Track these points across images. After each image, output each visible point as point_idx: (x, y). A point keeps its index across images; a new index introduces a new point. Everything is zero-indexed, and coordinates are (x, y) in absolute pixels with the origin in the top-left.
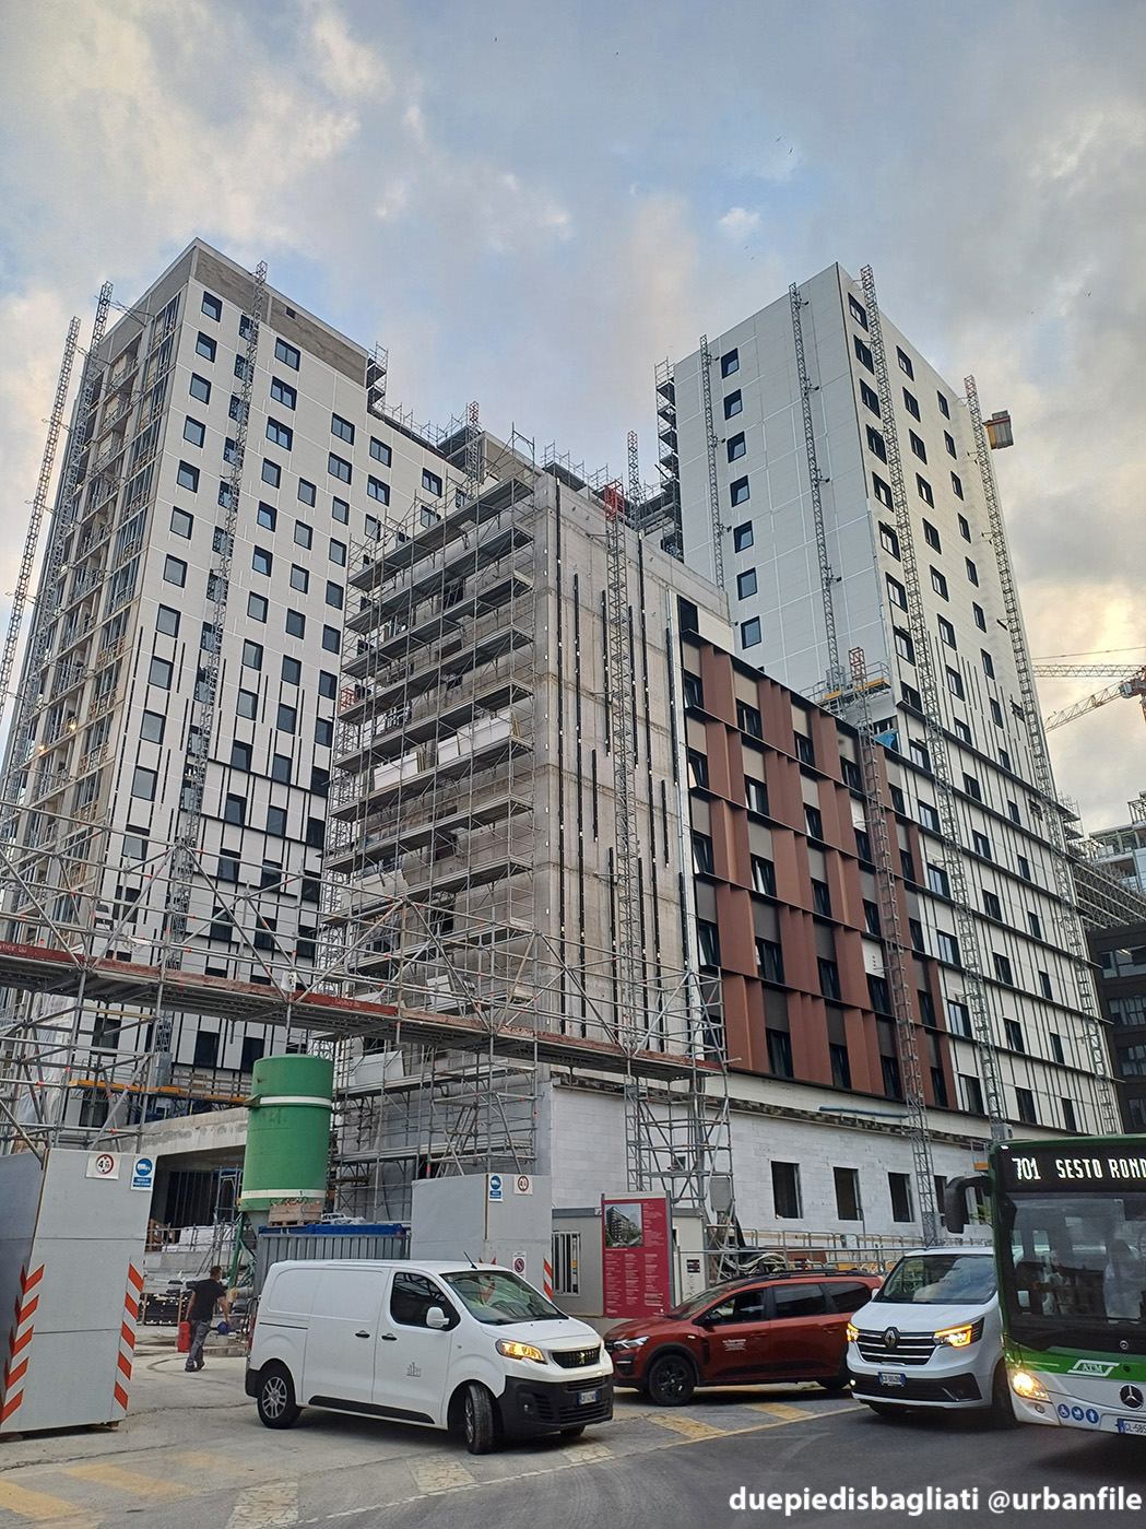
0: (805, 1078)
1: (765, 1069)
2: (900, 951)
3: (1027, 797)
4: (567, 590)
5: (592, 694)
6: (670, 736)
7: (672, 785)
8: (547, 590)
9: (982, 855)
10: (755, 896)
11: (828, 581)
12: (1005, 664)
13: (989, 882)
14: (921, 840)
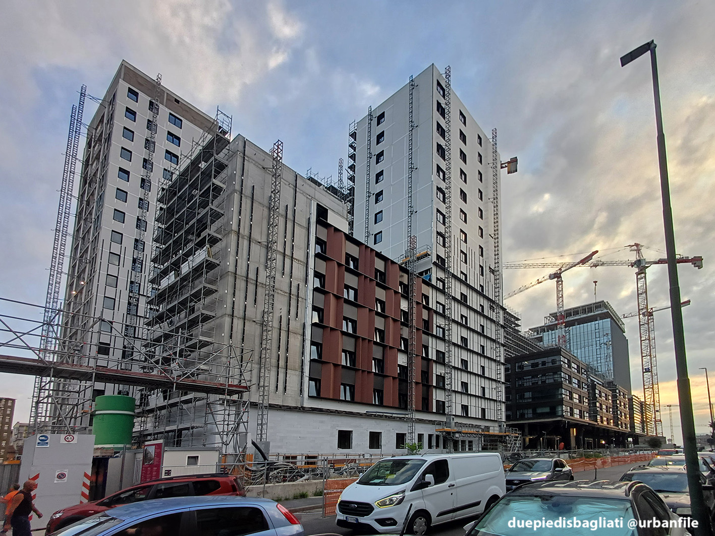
0: (360, 401)
2: (414, 356)
3: (489, 303)
4: (247, 192)
5: (259, 243)
6: (305, 265)
7: (304, 286)
8: (235, 191)
9: (464, 323)
10: (344, 333)
11: (411, 213)
12: (489, 252)
13: (465, 333)
14: (434, 316)
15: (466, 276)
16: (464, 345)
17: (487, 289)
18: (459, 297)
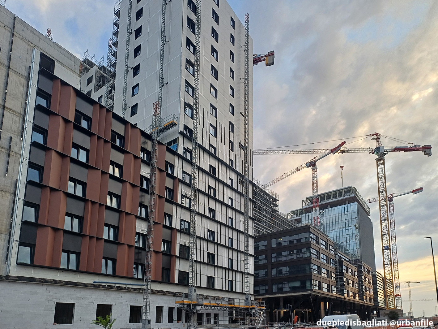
3: (239, 178)
9: (212, 195)
10: (70, 195)
13: (212, 204)
14: (180, 186)
15: (215, 149)
16: (212, 216)
17: (237, 164)
18: (207, 169)
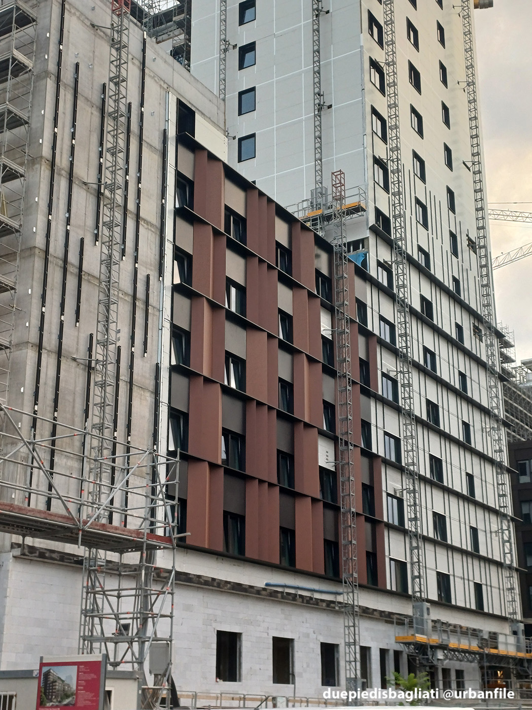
0: (256, 557)
1: (220, 548)
2: (351, 447)
3: (472, 321)
4: (67, 76)
5: (85, 184)
6: (158, 233)
7: (156, 280)
8: (47, 74)
9: (429, 368)
10: (226, 390)
11: (320, 107)
12: (465, 201)
14: (378, 351)
15: (428, 257)
18: (417, 306)
